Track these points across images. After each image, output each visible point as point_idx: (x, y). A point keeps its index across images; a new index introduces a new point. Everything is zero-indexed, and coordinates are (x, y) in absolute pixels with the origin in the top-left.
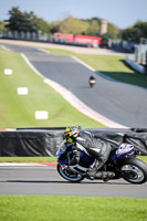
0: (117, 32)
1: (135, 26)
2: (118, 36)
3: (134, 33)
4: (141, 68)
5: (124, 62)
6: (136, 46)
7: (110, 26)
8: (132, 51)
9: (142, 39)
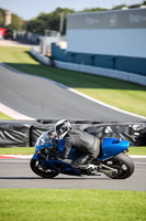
0: (21, 24)
1: (39, 18)
2: (23, 28)
3: (39, 24)
4: (47, 60)
5: (29, 53)
6: (40, 37)
7: (14, 16)
8: (37, 42)
9: (47, 31)
